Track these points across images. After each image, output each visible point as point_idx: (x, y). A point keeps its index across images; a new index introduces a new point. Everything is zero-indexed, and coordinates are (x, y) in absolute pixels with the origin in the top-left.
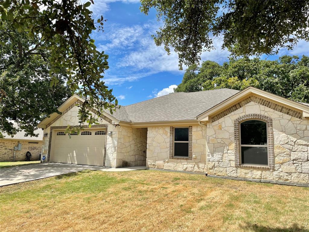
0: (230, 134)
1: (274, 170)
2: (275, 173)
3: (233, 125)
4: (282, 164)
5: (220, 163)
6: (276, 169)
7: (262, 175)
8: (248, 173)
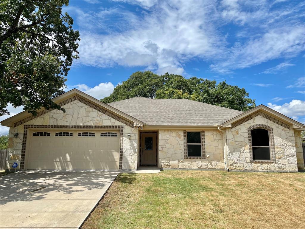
0: (245, 138)
1: (276, 163)
2: (276, 165)
3: (247, 132)
4: (280, 159)
5: (238, 160)
6: (277, 162)
7: (269, 167)
8: (259, 166)
